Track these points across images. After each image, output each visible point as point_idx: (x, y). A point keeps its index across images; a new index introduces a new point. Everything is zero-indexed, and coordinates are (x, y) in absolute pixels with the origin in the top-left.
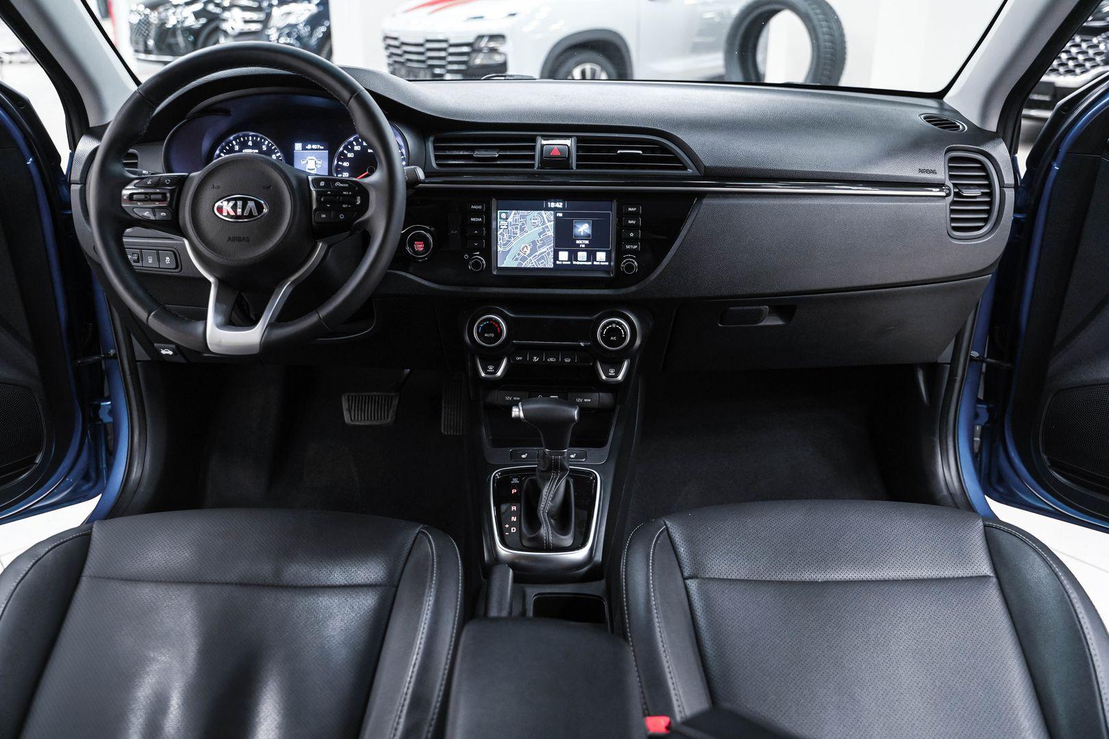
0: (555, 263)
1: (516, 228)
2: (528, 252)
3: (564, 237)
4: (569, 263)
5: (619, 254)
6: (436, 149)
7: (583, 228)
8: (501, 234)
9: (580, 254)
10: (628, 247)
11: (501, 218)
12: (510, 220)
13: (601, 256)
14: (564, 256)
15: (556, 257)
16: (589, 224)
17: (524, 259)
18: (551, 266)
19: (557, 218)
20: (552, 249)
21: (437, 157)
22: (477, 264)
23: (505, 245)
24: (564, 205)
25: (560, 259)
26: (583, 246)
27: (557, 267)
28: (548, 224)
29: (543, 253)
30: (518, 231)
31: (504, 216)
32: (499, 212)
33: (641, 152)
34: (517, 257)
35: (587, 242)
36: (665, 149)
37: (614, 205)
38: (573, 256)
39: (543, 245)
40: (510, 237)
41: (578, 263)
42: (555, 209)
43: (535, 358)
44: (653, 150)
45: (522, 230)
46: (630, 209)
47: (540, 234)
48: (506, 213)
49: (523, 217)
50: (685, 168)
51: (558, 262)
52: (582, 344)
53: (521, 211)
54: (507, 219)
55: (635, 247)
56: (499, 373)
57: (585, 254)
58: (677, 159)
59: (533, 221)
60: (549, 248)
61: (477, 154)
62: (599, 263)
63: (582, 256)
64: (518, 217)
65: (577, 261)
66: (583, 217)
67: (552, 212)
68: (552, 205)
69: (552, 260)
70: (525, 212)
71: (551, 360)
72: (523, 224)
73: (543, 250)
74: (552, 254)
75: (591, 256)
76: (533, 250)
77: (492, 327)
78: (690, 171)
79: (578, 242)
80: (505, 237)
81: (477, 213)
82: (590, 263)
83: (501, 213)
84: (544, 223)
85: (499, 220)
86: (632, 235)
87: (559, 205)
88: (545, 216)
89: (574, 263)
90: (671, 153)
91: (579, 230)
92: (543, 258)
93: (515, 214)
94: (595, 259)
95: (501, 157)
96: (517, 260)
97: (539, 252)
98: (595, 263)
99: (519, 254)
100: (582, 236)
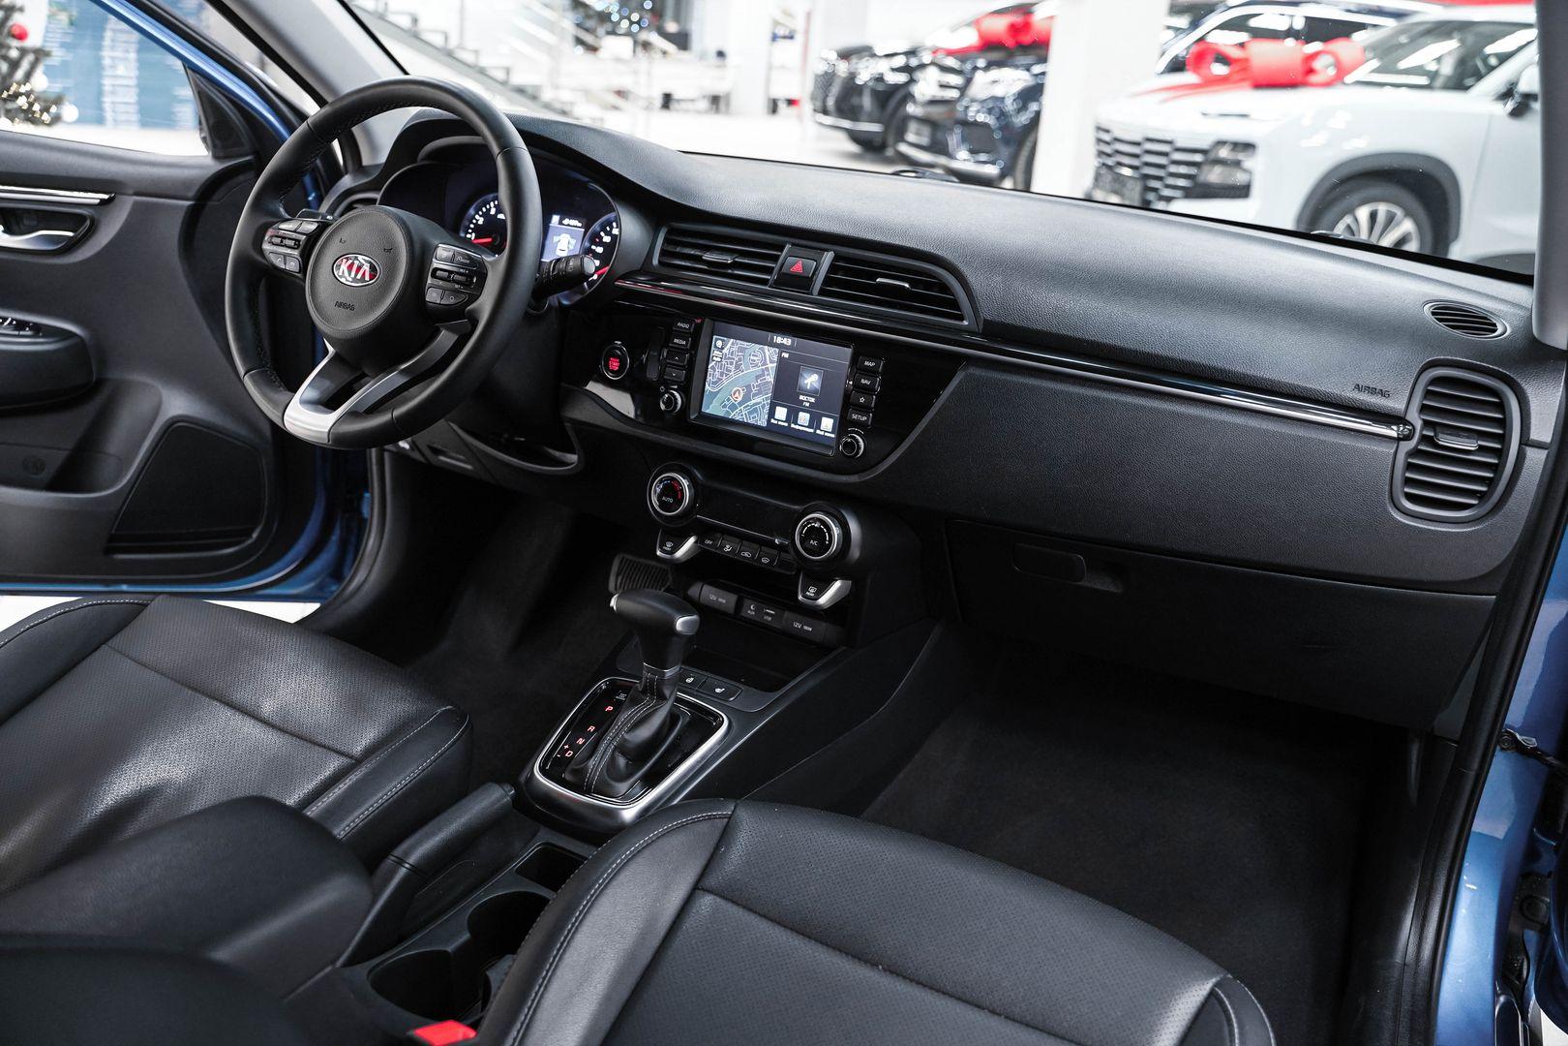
0: (769, 421)
1: (731, 363)
2: (740, 399)
3: (785, 390)
4: (786, 424)
5: (842, 426)
6: (666, 240)
7: (811, 380)
8: (713, 368)
9: (801, 414)
10: (855, 417)
11: (715, 346)
12: (725, 351)
13: (827, 423)
14: (781, 413)
15: (772, 414)
16: (819, 376)
17: (733, 407)
18: (763, 424)
19: (781, 359)
20: (769, 401)
21: (663, 253)
22: (671, 402)
23: (714, 383)
24: (793, 342)
25: (776, 417)
26: (807, 404)
27: (771, 428)
28: (770, 365)
29: (759, 403)
30: (733, 368)
31: (719, 344)
32: (715, 337)
33: (907, 285)
34: (726, 403)
35: (813, 400)
36: (944, 288)
37: (848, 351)
38: (792, 416)
39: (759, 393)
40: (722, 375)
41: (797, 427)
42: (781, 346)
43: (728, 546)
44: (928, 286)
45: (737, 367)
46: (866, 363)
47: (757, 377)
48: (723, 341)
49: (742, 350)
50: (961, 318)
51: (773, 421)
52: (776, 541)
53: (740, 342)
54: (722, 348)
55: (865, 418)
56: (679, 553)
57: (808, 416)
58: (955, 304)
59: (752, 357)
60: (763, 400)
61: (708, 257)
62: (822, 433)
63: (804, 418)
64: (735, 348)
65: (796, 424)
66: (814, 365)
67: (777, 350)
68: (779, 340)
69: (766, 416)
70: (745, 344)
71: (746, 555)
72: (740, 360)
73: (758, 400)
74: (767, 407)
75: (815, 422)
76: (747, 398)
77: (672, 490)
78: (966, 323)
79: (801, 397)
80: (716, 373)
81: (682, 335)
82: (812, 431)
83: (717, 340)
84: (765, 364)
85: (713, 348)
86: (862, 400)
87: (787, 341)
88: (766, 351)
89: (793, 426)
90: (953, 295)
91: (806, 382)
92: (755, 410)
93: (733, 344)
94: (819, 428)
95: (735, 265)
96: (725, 406)
97: (753, 402)
98: (818, 432)
99: (729, 400)
100: (807, 390)
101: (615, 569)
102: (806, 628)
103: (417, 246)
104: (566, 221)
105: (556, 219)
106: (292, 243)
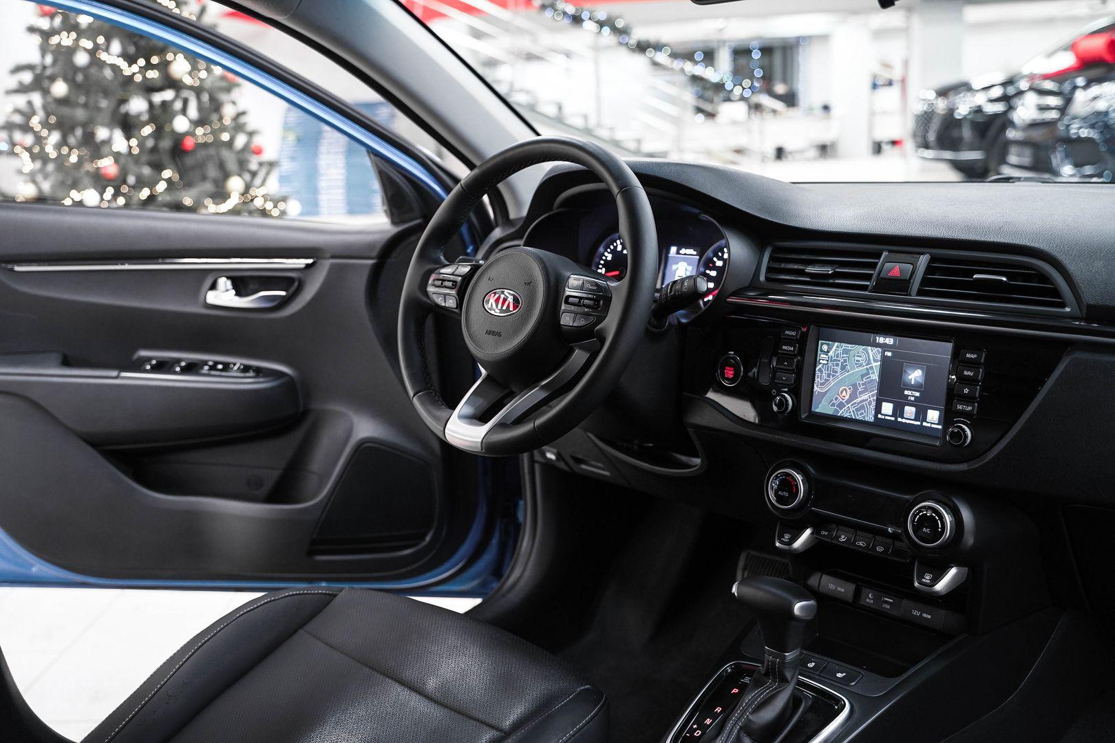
0: (876, 416)
1: (837, 365)
2: (847, 397)
3: (890, 386)
4: (893, 419)
5: (948, 418)
6: (771, 259)
7: (915, 376)
8: (820, 370)
9: (907, 408)
10: (960, 407)
11: (822, 351)
12: (831, 353)
13: (933, 416)
14: (887, 408)
15: (878, 409)
16: (923, 371)
17: (841, 405)
18: (871, 418)
19: (884, 358)
20: (875, 398)
21: (769, 270)
22: (784, 403)
23: (822, 384)
24: (895, 342)
25: (883, 412)
26: (913, 399)
27: (879, 423)
28: (874, 364)
29: (863, 401)
30: (838, 369)
31: (825, 348)
32: (820, 342)
33: (1004, 279)
34: (835, 401)
35: (917, 394)
36: (1044, 278)
37: (949, 346)
38: (899, 411)
39: (865, 390)
40: (829, 376)
41: (904, 421)
42: (884, 347)
43: (843, 537)
44: (1027, 278)
45: (843, 368)
46: (968, 355)
47: (862, 376)
48: (828, 344)
49: (846, 352)
50: (1063, 305)
51: (880, 416)
52: (890, 530)
53: (845, 345)
54: (828, 352)
55: (970, 408)
56: (798, 544)
57: (913, 409)
58: (1056, 292)
59: (857, 358)
60: (870, 397)
61: (810, 269)
62: (929, 425)
63: (910, 411)
64: (840, 351)
65: (903, 418)
66: (916, 362)
67: (880, 350)
68: (881, 340)
69: (873, 412)
70: (849, 346)
71: (861, 544)
72: (845, 361)
73: (864, 397)
74: (874, 404)
75: (921, 415)
76: (853, 396)
77: (788, 485)
78: (1068, 310)
79: (906, 392)
80: (824, 374)
81: (790, 341)
82: (918, 423)
83: (822, 344)
84: (869, 363)
85: (819, 352)
86: (966, 391)
87: (889, 341)
88: (870, 351)
89: (899, 419)
90: (1053, 285)
91: (910, 377)
92: (862, 407)
93: (837, 347)
94: (925, 419)
95: (837, 275)
96: (833, 405)
97: (859, 400)
98: (925, 424)
99: (836, 399)
100: (912, 386)
101: (741, 564)
102: (925, 615)
103: (552, 279)
104: (683, 251)
105: (673, 249)
106: (450, 284)
